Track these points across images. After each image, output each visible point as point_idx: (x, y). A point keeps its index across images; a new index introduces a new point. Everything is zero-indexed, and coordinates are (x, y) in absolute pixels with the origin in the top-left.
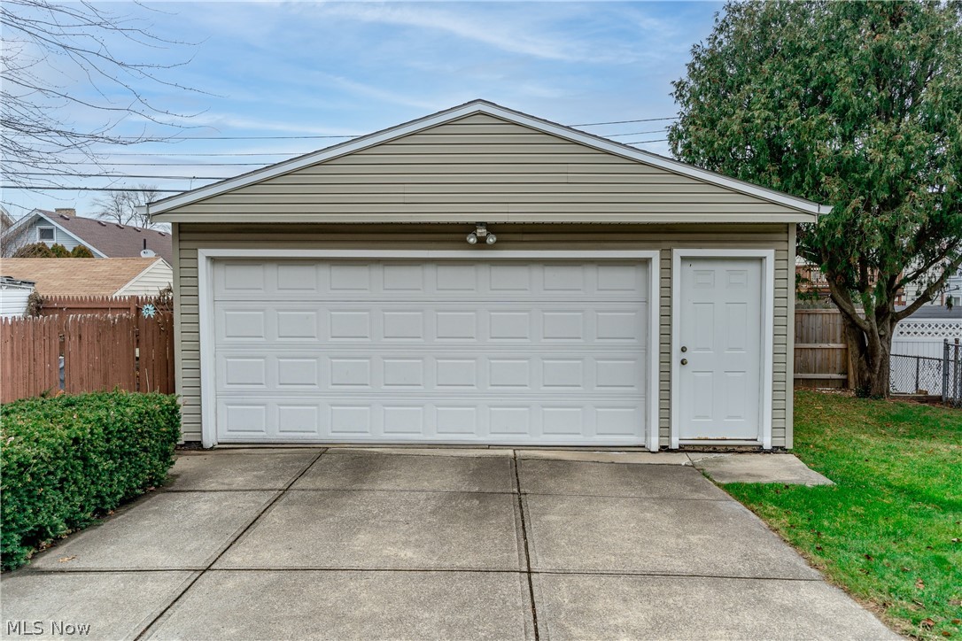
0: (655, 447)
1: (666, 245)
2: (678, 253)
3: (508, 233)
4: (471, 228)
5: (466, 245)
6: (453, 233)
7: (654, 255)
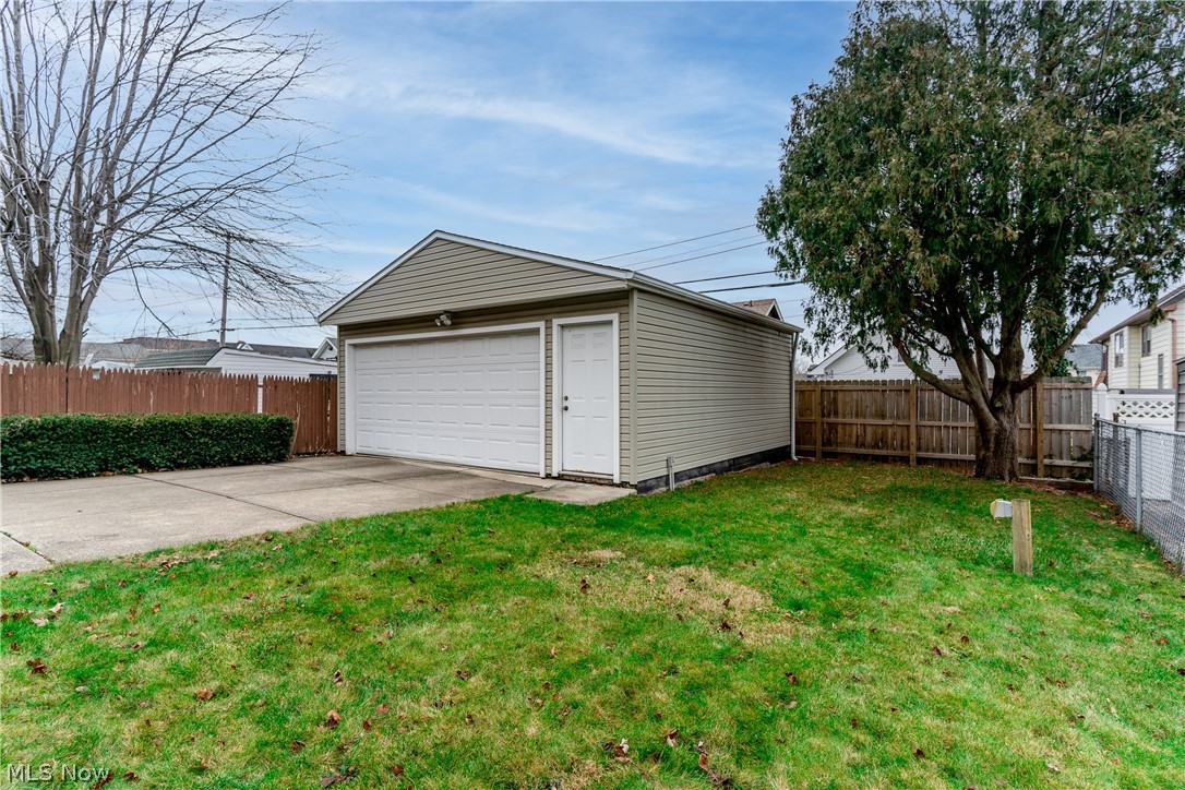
0: (542, 475)
1: (548, 317)
2: (556, 322)
3: (459, 318)
4: (437, 316)
5: (434, 327)
6: (426, 321)
7: (541, 325)
